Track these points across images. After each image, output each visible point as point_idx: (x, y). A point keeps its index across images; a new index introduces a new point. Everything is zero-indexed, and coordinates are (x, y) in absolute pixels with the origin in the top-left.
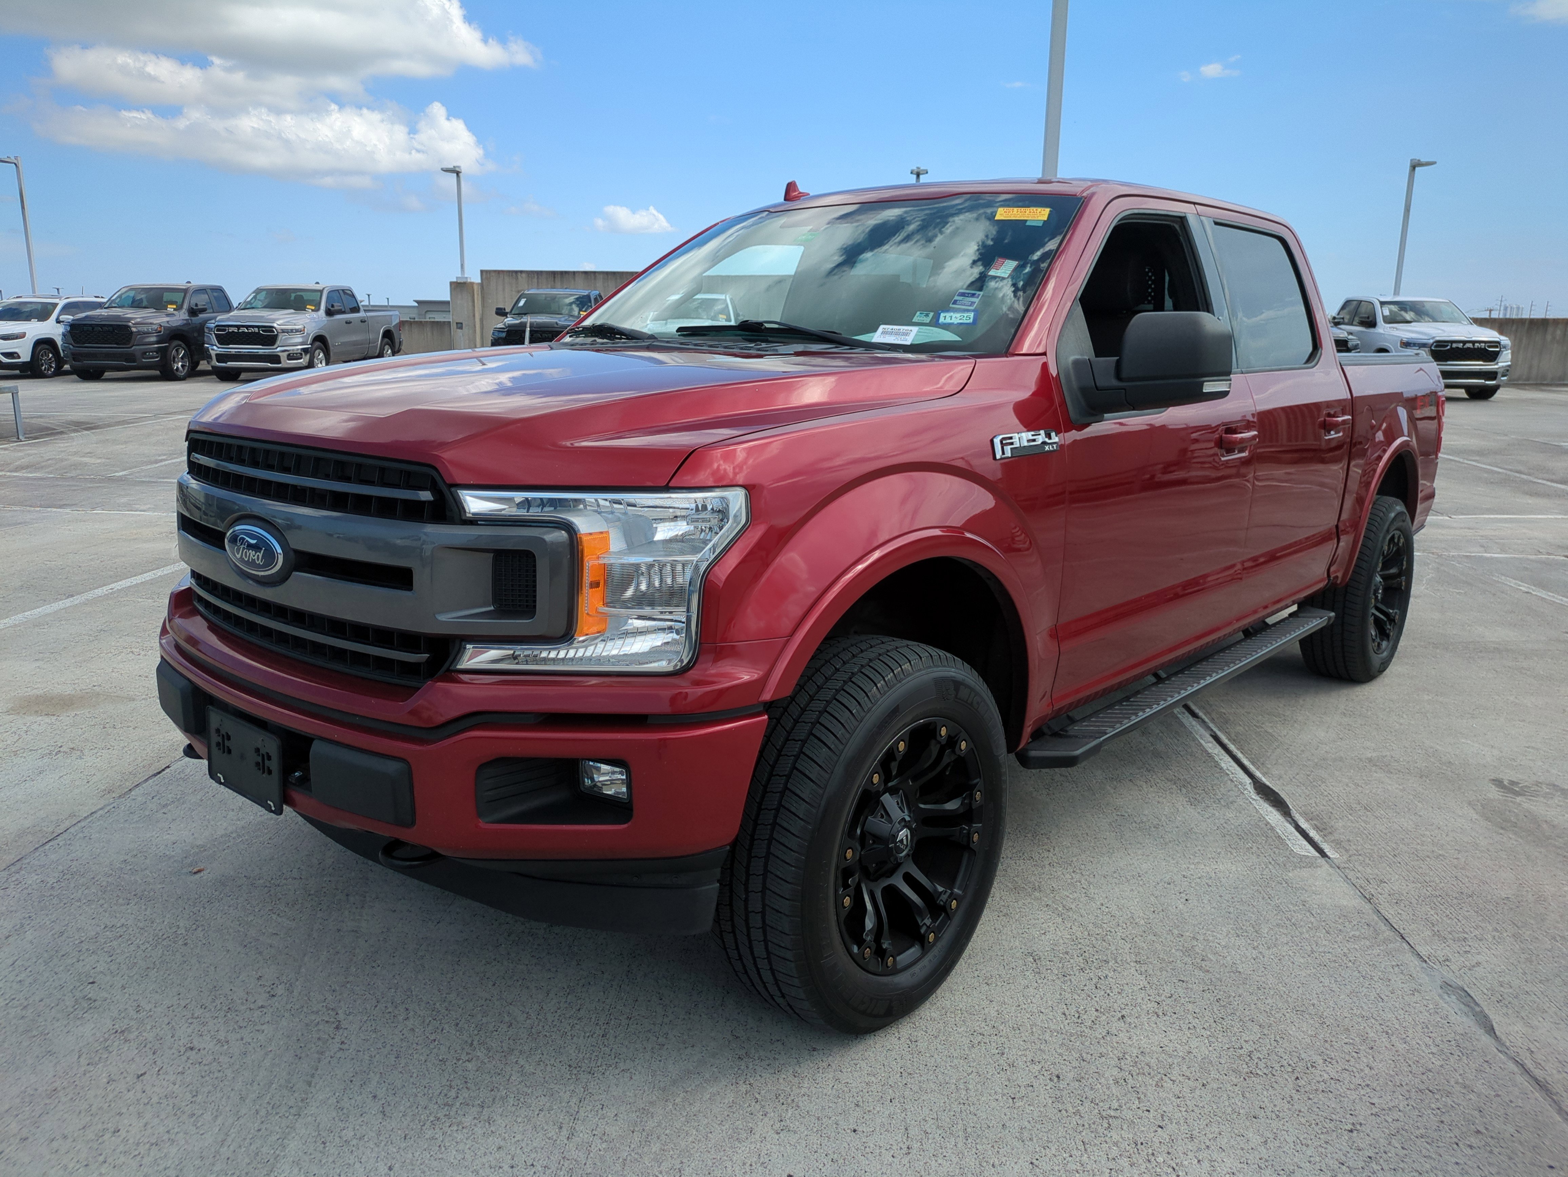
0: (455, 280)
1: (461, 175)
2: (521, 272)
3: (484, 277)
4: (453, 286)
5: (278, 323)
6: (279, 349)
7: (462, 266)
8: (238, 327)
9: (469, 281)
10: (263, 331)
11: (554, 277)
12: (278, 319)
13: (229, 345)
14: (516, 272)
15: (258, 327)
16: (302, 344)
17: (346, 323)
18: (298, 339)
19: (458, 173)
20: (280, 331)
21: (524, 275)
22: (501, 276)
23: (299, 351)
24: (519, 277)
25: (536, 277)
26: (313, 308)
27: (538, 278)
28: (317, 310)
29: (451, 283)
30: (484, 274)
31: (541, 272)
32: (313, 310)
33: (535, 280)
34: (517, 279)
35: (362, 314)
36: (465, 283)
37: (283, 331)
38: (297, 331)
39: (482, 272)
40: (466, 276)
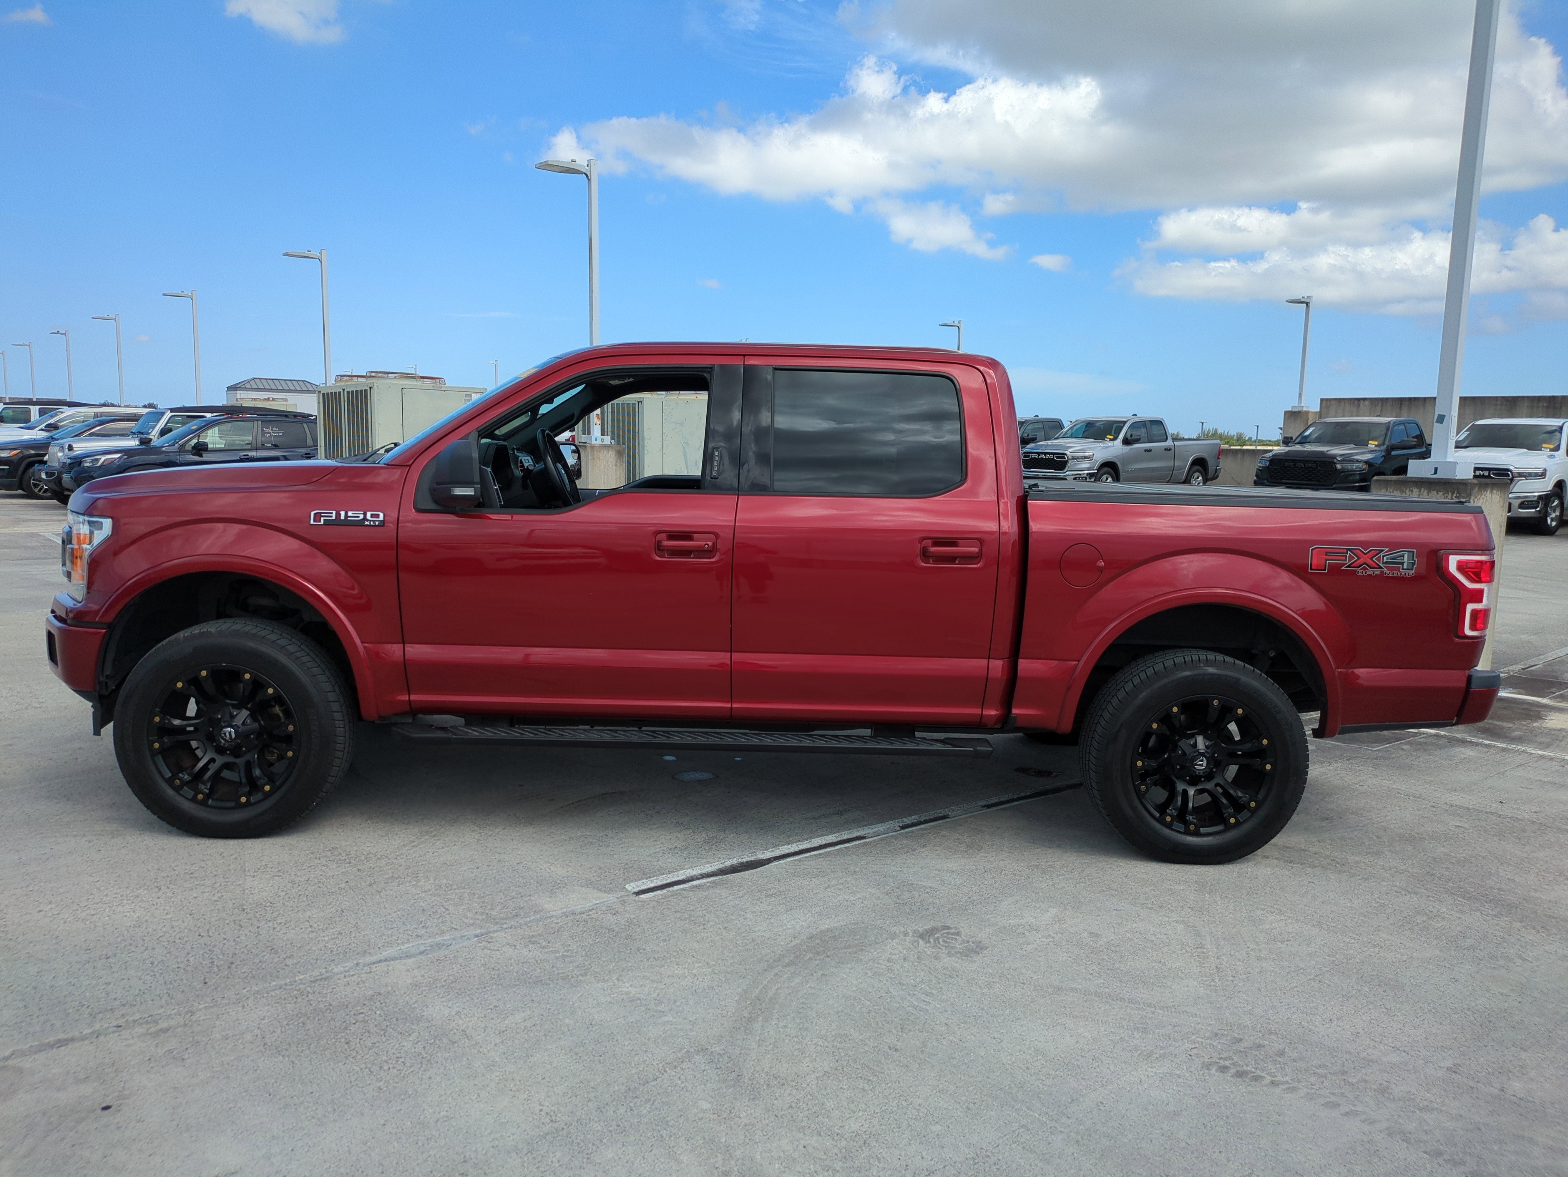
0: (1290, 409)
1: (1311, 305)
2: (1364, 399)
3: (1324, 405)
4: (1287, 416)
5: (1070, 450)
6: (1068, 473)
7: (1300, 395)
8: (1039, 454)
9: (1305, 409)
10: (1056, 457)
11: (1401, 405)
12: (1070, 447)
13: (1030, 468)
14: (1359, 400)
15: (1053, 454)
16: (1089, 469)
17: (1145, 451)
18: (1085, 465)
19: (1307, 304)
20: (1070, 457)
21: (1367, 403)
22: (1342, 404)
23: (1085, 475)
24: (1361, 405)
25: (1380, 404)
26: (1112, 437)
27: (1382, 405)
28: (1115, 439)
29: (1286, 412)
30: (1324, 402)
31: (1387, 399)
32: (1111, 440)
33: (1379, 408)
34: (1359, 406)
35: (1169, 443)
36: (1299, 412)
37: (1074, 458)
38: (1085, 457)
39: (1322, 400)
40: (1302, 405)
